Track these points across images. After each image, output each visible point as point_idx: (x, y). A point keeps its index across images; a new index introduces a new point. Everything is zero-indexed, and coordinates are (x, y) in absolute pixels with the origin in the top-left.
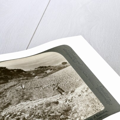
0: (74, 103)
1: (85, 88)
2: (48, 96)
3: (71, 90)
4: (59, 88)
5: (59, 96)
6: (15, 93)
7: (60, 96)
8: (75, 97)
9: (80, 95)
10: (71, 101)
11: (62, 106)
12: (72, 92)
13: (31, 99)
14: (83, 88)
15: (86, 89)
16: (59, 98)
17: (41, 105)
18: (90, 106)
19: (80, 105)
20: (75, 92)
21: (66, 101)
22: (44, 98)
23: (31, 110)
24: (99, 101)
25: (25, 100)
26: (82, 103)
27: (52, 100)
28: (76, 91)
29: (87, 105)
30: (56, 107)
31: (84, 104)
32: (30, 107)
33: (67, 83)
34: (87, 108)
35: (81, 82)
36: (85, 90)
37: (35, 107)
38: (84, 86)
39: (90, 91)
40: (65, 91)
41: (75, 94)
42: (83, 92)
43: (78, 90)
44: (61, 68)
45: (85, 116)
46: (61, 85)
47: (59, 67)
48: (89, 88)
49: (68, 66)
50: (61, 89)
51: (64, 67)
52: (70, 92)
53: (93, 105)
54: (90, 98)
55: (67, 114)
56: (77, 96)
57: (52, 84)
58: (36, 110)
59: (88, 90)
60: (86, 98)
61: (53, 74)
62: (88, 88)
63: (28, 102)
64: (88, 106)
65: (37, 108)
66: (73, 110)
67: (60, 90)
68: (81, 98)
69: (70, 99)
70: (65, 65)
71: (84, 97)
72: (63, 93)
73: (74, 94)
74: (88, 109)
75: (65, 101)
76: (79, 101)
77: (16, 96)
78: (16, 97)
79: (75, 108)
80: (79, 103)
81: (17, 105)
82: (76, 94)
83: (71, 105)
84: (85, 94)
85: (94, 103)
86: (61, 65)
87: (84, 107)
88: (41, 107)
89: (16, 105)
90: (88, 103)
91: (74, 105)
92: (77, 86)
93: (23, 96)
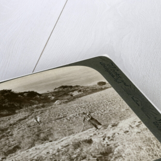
0: (117, 142)
1: (135, 122)
2: (76, 131)
3: (113, 122)
4: (92, 119)
6: (26, 130)
7: (94, 130)
8: (118, 134)
9: (128, 131)
10: (112, 140)
11: (98, 146)
12: (113, 126)
13: (50, 139)
15: (137, 123)
16: (92, 135)
17: (66, 146)
19: (127, 146)
20: (118, 126)
21: (104, 139)
22: (70, 135)
23: (52, 157)
25: (42, 140)
26: (131, 143)
27: (82, 137)
29: (139, 147)
30: (88, 148)
31: (134, 144)
32: (51, 153)
33: (106, 112)
34: (138, 151)
35: (130, 113)
36: (135, 125)
37: (58, 152)
38: (134, 118)
40: (103, 124)
41: (119, 129)
42: (133, 128)
43: (124, 124)
44: (96, 89)
46: (96, 114)
47: (93, 88)
48: (142, 122)
49: (107, 88)
50: (96, 121)
51: (102, 89)
52: (110, 126)
53: (148, 147)
54: (144, 137)
56: (122, 132)
57: (81, 112)
58: (58, 156)
59: (141, 125)
61: (84, 98)
62: (140, 122)
63: (47, 144)
64: (141, 149)
65: (61, 153)
67: (94, 122)
68: (129, 136)
69: (111, 136)
70: (103, 87)
71: (133, 134)
72: (99, 127)
73: (117, 130)
74: (141, 153)
75: (102, 139)
76: (125, 140)
77: (27, 135)
79: (119, 150)
80: (126, 143)
81: (30, 150)
82: (120, 130)
83: (112, 146)
84: (136, 130)
85: (151, 144)
86: (96, 85)
87: (133, 149)
88: (66, 150)
89: (28, 149)
90: (140, 144)
91: (117, 145)
92: (122, 118)
93: (38, 136)
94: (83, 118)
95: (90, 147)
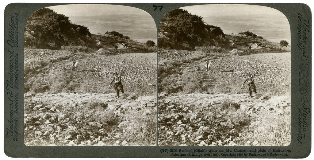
0: (258, 116)
1: (285, 102)
2: (233, 91)
3: (267, 94)
4: (252, 83)
5: (245, 96)
6: (195, 73)
7: (247, 96)
8: (264, 109)
9: (273, 109)
10: (255, 112)
11: (242, 114)
12: (265, 98)
13: (209, 91)
14: (283, 100)
15: (285, 104)
16: (243, 100)
17: (217, 104)
18: (275, 132)
19: (264, 123)
20: (268, 100)
21: (250, 109)
22: (226, 93)
23: (201, 110)
24: (290, 132)
25: (202, 89)
26: (268, 122)
27: (234, 99)
28: (271, 100)
29: (272, 129)
30: (233, 113)
31: (269, 124)
32: (203, 105)
33: (267, 81)
34: (268, 133)
35: (287, 90)
36: (283, 105)
37: (209, 106)
38: (287, 97)
39: (289, 109)
40: (258, 92)
41: (268, 103)
42: (279, 107)
43: (275, 100)
44: (275, 49)
45: (260, 142)
46: (259, 79)
47: (273, 45)
48: (290, 105)
49: (286, 51)
50: (255, 87)
51: (280, 51)
52: (262, 97)
53: (279, 132)
54: (282, 120)
55: (241, 129)
56: (267, 108)
57: (248, 72)
58: (207, 110)
59: (288, 107)
60: (277, 118)
61: (258, 55)
62: (289, 103)
63: (204, 94)
64: (272, 131)
65: (210, 108)
66: (250, 126)
67: (251, 87)
68: (271, 114)
69: (257, 108)
70: (283, 48)
71: (275, 114)
72: (253, 94)
73: (265, 104)
74: (270, 135)
75: (248, 109)
76: (265, 117)
77: (193, 79)
78: (193, 81)
79: (255, 125)
80: (263, 121)
82: (268, 105)
83: (252, 118)
84: (280, 111)
85: (282, 130)
86: (278, 43)
87: (265, 129)
88: (216, 108)
90: (274, 126)
91: (256, 119)
92: (277, 93)
93: (201, 83)
94: (246, 79)
95: (235, 113)
